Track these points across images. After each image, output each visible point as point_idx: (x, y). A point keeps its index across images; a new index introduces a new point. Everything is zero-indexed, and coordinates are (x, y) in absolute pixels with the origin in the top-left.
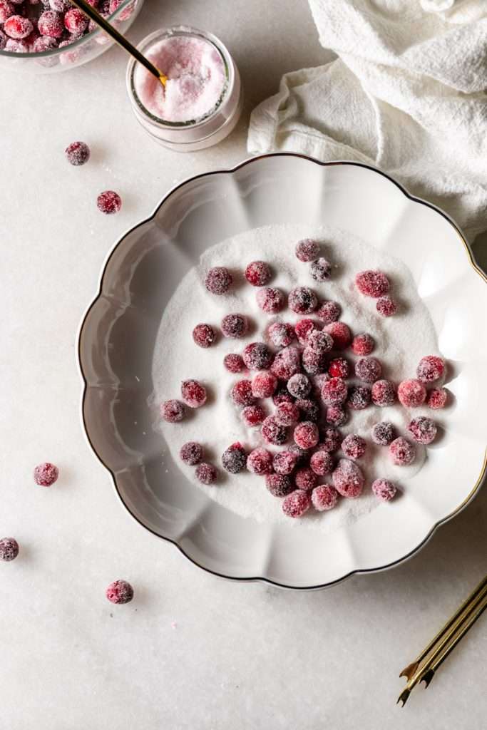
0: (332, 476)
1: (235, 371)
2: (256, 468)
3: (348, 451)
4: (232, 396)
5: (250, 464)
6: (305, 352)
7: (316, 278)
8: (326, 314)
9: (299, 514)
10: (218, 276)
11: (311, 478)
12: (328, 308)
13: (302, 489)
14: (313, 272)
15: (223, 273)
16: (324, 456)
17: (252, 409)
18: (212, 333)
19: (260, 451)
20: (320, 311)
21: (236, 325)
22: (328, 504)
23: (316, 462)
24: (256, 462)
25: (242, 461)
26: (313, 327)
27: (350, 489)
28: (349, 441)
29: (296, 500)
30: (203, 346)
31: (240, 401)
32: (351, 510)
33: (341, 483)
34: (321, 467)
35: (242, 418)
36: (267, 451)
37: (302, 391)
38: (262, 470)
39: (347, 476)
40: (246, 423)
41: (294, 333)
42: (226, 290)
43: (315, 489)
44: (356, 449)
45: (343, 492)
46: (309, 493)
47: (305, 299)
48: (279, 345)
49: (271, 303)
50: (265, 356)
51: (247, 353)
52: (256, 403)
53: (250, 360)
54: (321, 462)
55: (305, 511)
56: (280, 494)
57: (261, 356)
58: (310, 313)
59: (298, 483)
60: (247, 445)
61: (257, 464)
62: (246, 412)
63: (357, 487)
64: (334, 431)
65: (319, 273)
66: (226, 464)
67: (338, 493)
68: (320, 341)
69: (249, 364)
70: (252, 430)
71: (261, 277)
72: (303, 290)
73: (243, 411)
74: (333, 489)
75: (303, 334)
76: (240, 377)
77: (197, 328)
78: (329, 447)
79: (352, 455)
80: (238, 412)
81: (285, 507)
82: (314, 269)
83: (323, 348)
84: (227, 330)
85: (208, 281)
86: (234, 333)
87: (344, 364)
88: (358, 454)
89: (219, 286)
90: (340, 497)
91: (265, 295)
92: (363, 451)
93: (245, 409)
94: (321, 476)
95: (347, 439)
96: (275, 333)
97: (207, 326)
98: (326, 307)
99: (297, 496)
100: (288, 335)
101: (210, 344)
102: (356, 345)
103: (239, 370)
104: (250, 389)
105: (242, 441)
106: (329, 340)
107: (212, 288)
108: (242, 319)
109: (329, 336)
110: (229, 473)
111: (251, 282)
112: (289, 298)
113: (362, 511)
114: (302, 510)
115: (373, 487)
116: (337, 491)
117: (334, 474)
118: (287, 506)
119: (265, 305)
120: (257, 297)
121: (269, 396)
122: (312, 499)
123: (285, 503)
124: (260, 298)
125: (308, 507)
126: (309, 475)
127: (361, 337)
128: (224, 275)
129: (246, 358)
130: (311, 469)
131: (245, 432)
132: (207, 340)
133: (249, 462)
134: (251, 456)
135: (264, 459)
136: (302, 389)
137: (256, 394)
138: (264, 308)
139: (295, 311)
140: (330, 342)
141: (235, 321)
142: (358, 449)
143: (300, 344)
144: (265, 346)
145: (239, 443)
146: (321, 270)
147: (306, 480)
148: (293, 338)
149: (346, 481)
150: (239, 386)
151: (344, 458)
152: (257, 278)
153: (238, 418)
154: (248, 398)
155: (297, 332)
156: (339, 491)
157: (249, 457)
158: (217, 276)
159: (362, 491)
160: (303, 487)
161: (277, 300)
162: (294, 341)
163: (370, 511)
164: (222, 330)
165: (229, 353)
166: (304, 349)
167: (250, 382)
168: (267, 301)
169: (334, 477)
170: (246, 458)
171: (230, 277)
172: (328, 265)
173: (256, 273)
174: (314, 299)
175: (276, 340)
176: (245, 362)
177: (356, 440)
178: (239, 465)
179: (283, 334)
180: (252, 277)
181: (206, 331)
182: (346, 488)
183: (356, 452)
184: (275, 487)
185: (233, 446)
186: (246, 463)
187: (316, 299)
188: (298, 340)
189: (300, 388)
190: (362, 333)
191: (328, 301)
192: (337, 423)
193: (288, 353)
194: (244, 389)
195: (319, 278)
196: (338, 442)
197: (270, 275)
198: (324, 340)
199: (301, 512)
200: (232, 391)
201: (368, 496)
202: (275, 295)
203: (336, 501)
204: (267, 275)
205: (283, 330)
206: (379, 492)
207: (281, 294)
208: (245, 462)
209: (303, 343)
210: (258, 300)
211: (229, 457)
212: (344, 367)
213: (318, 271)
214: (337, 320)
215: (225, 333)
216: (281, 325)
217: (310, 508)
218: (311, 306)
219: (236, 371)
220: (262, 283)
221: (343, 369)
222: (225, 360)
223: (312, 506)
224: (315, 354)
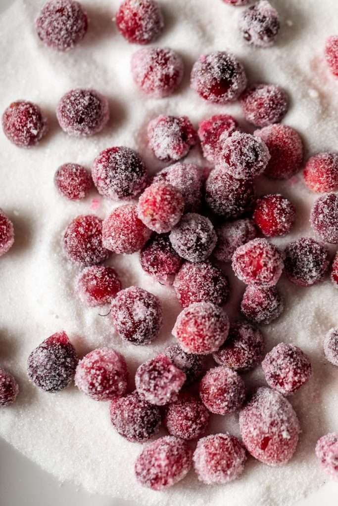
0: (238, 417)
1: (74, 196)
2: (92, 385)
3: (275, 376)
4: (63, 243)
5: (81, 376)
6: (213, 174)
7: (248, 39)
8: (261, 105)
9: (166, 483)
10: (61, 10)
11: (197, 417)
12: (265, 95)
13: (177, 437)
14: (245, 25)
15: (72, 7)
16: (230, 380)
17: (98, 272)
18: (40, 118)
19: (103, 354)
20: (249, 99)
21: (86, 108)
22: (224, 471)
23: (213, 390)
24: (93, 371)
25: (66, 368)
26: (232, 127)
27: (272, 446)
28: (278, 358)
29: (163, 456)
30: (18, 143)
31: (76, 253)
32: (268, 489)
33: (255, 433)
34: (222, 401)
35: (76, 288)
36: (117, 354)
37: (201, 245)
38: (105, 388)
39: (268, 421)
40: (83, 297)
41: (196, 138)
42: (75, 42)
43: (202, 440)
44: (291, 374)
45: (256, 452)
46: (189, 445)
47: (223, 71)
48: (164, 156)
49: (159, 72)
50: (133, 170)
51: (100, 161)
52: (106, 260)
53: (103, 176)
54: (223, 391)
55: (178, 479)
56: (141, 436)
57: (126, 169)
58: (230, 102)
59: (170, 423)
60: (80, 340)
61: (95, 377)
62: (84, 276)
63: (287, 444)
64: (254, 330)
65: (256, 28)
66: (34, 369)
67: (248, 454)
68: (245, 150)
69: (101, 184)
70: (92, 313)
71: (143, 23)
72: (221, 56)
73: (80, 275)
74: (237, 443)
75: (213, 137)
76: (82, 209)
77: (11, 106)
78: (238, 360)
79: (282, 384)
80: (70, 276)
81: (139, 467)
82: (248, 19)
83: (249, 165)
84: (67, 117)
85: (41, 21)
86: (80, 123)
87: (284, 206)
88: (294, 383)
89: (61, 30)
90: (249, 461)
91: (149, 57)
92: (303, 380)
93: (85, 271)
94: (218, 415)
95: (274, 353)
96: (159, 131)
97: (31, 105)
98: (262, 93)
99: (166, 447)
100: (184, 137)
101: (32, 141)
102: (312, 170)
103: (82, 194)
104: (99, 232)
105: (70, 329)
106: (263, 150)
107: (48, 34)
108: (98, 99)
109: (263, 143)
110: (40, 389)
111: (124, 34)
112: (194, 69)
113: (291, 493)
114: (174, 475)
115: (317, 448)
116: (245, 448)
117: (243, 414)
118: (143, 464)
119: (146, 76)
120: (132, 62)
121: (134, 251)
122: (195, 458)
123: (141, 458)
124: (138, 62)
125: (185, 472)
126: (193, 409)
127: (324, 156)
128: (73, 11)
129: (98, 172)
130: (199, 401)
131: (79, 316)
132: (28, 131)
133: (80, 372)
134: (86, 361)
135: (110, 367)
136: (204, 241)
137: (108, 243)
138: (143, 83)
139: (202, 94)
140: (265, 156)
141: (85, 101)
142: (295, 374)
143: (204, 159)
144: (137, 154)
145: (64, 334)
146: (262, 21)
147: (187, 418)
148: (192, 147)
149: (266, 429)
150: (79, 224)
151: (266, 386)
152: (136, 23)
153: (69, 285)
154: (93, 250)
155: (202, 135)
156: (250, 449)
157: (80, 362)
158: (58, 11)
159: (294, 455)
160: (179, 433)
161: (171, 69)
162: (194, 152)
163: (305, 495)
164: (59, 115)
165: (68, 160)
166: (213, 168)
167: (101, 221)
168: (151, 68)
169: (242, 419)
170: (76, 364)
171: (85, 18)
172: (276, 14)
173: (135, 15)
174: (240, 74)
175: (158, 146)
176: (95, 180)
177: (291, 356)
178: (59, 375)
179: (175, 134)
180: (127, 23)
181: (27, 114)
182: (264, 444)
183: (290, 379)
184: (132, 420)
185: (52, 338)
186: (74, 373)
187: (243, 74)
188: (202, 153)
189: (199, 239)
190: (327, 151)
191: (267, 84)
192: (260, 317)
193: (180, 173)
194: (87, 229)
195: (255, 38)
196: (257, 353)
197: (162, 25)
198: (254, 149)
199: (170, 481)
200: (63, 234)
201: (304, 464)
202: (167, 60)
203: (241, 468)
204: (157, 23)
205: (175, 128)
206: (329, 459)
207: (178, 60)
208: (72, 371)
209: (210, 158)
210: (134, 67)
211: (41, 357)
212: (282, 211)
213: (255, 23)
214: (278, 122)
215: (62, 122)
216: (172, 119)
217: (188, 475)
218: (235, 86)
219: (76, 197)
220: (146, 36)
221: (281, 215)
222: (58, 174)
223: (193, 472)
224: (231, 178)
